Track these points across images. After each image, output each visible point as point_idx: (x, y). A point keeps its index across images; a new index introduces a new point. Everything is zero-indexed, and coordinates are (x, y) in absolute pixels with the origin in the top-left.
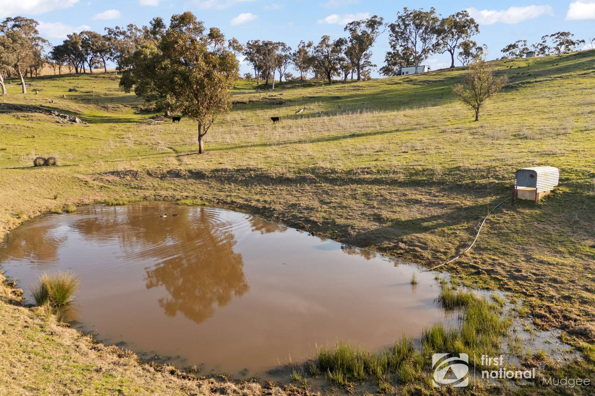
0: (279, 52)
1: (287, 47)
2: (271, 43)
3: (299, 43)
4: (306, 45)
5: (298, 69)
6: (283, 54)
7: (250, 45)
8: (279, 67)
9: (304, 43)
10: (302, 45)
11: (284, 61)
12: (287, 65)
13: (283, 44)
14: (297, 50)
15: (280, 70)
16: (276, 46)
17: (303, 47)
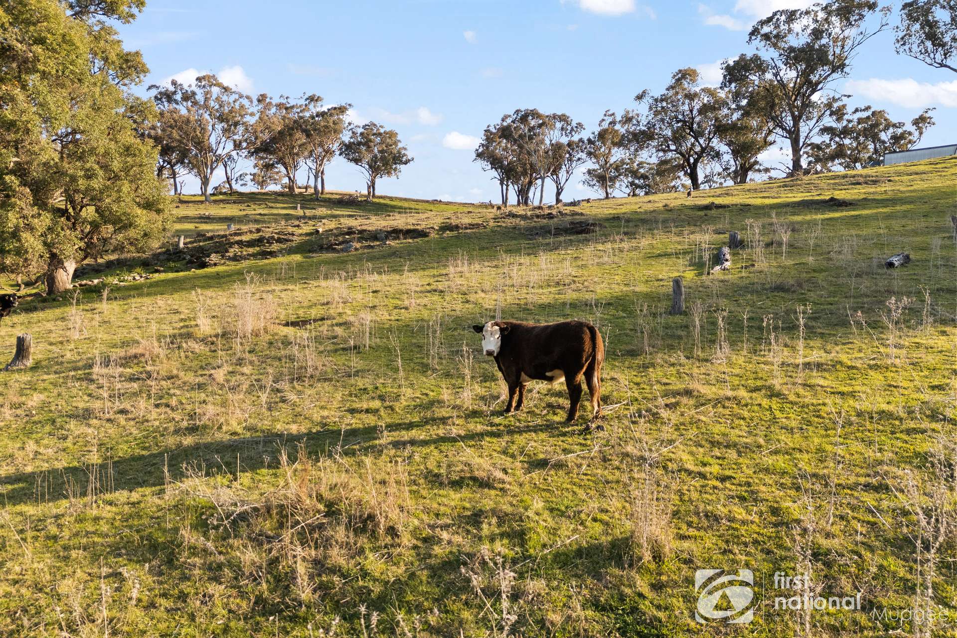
0: (554, 136)
1: (574, 124)
2: (535, 114)
3: (602, 117)
4: (618, 118)
5: (594, 182)
6: (564, 140)
7: (491, 133)
8: (555, 172)
9: (613, 114)
10: (609, 119)
11: (567, 155)
12: (574, 164)
13: (563, 118)
14: (597, 130)
15: (558, 177)
16: (546, 122)
17: (610, 123)
